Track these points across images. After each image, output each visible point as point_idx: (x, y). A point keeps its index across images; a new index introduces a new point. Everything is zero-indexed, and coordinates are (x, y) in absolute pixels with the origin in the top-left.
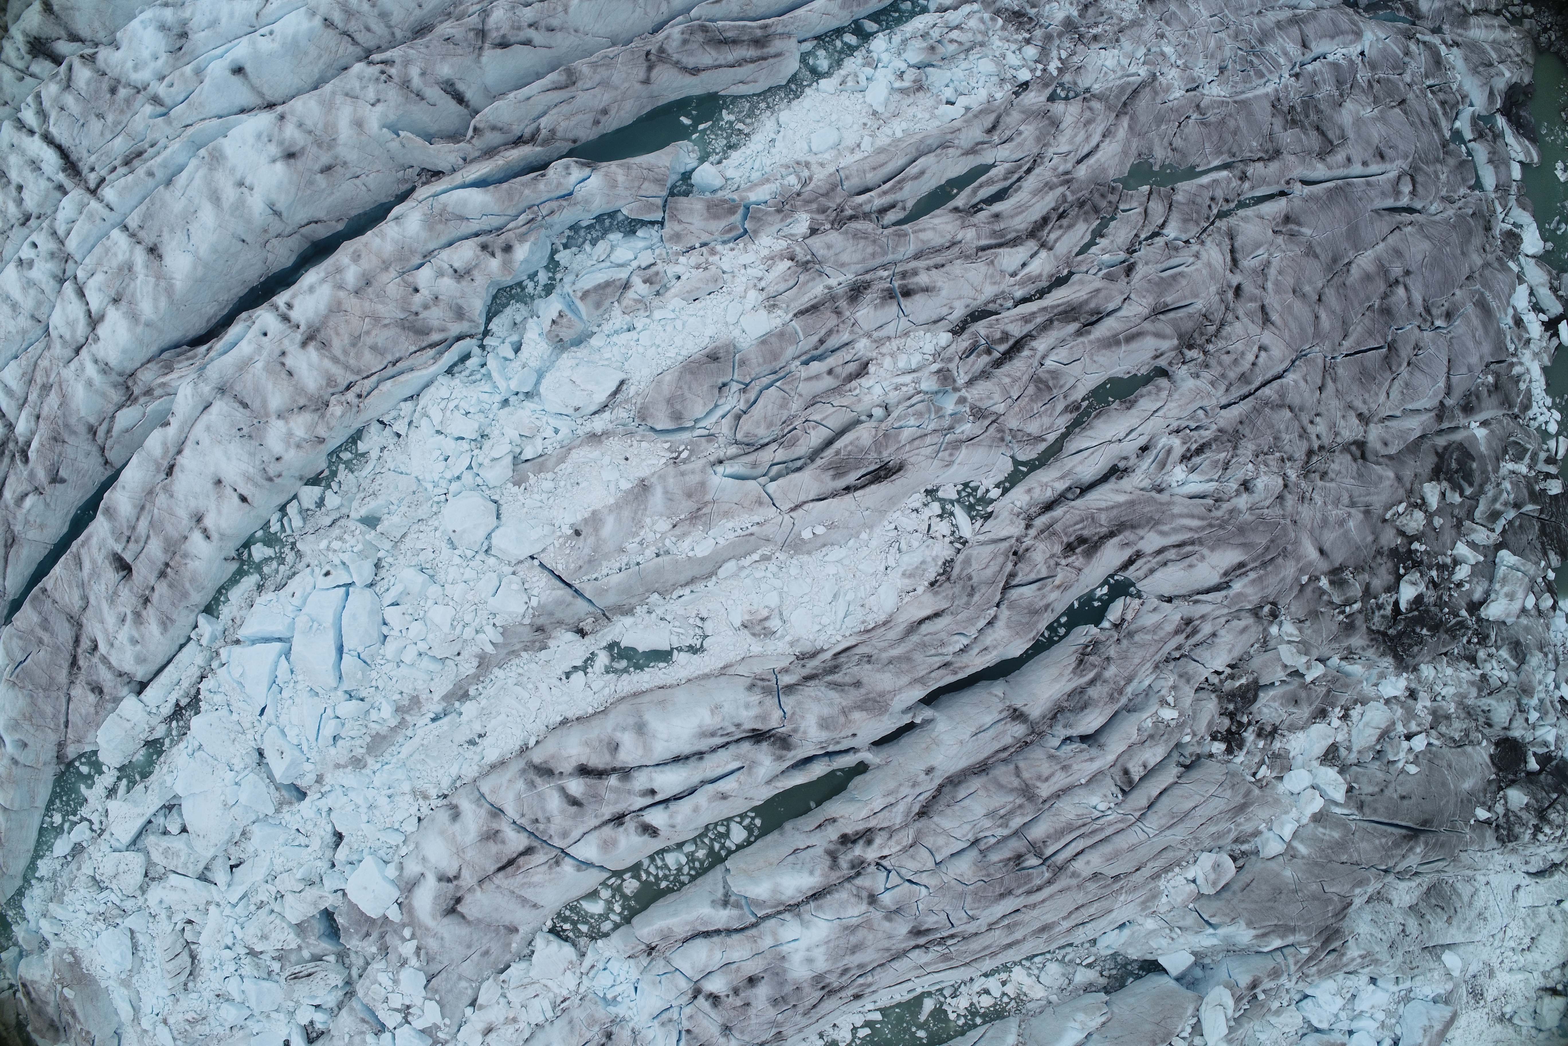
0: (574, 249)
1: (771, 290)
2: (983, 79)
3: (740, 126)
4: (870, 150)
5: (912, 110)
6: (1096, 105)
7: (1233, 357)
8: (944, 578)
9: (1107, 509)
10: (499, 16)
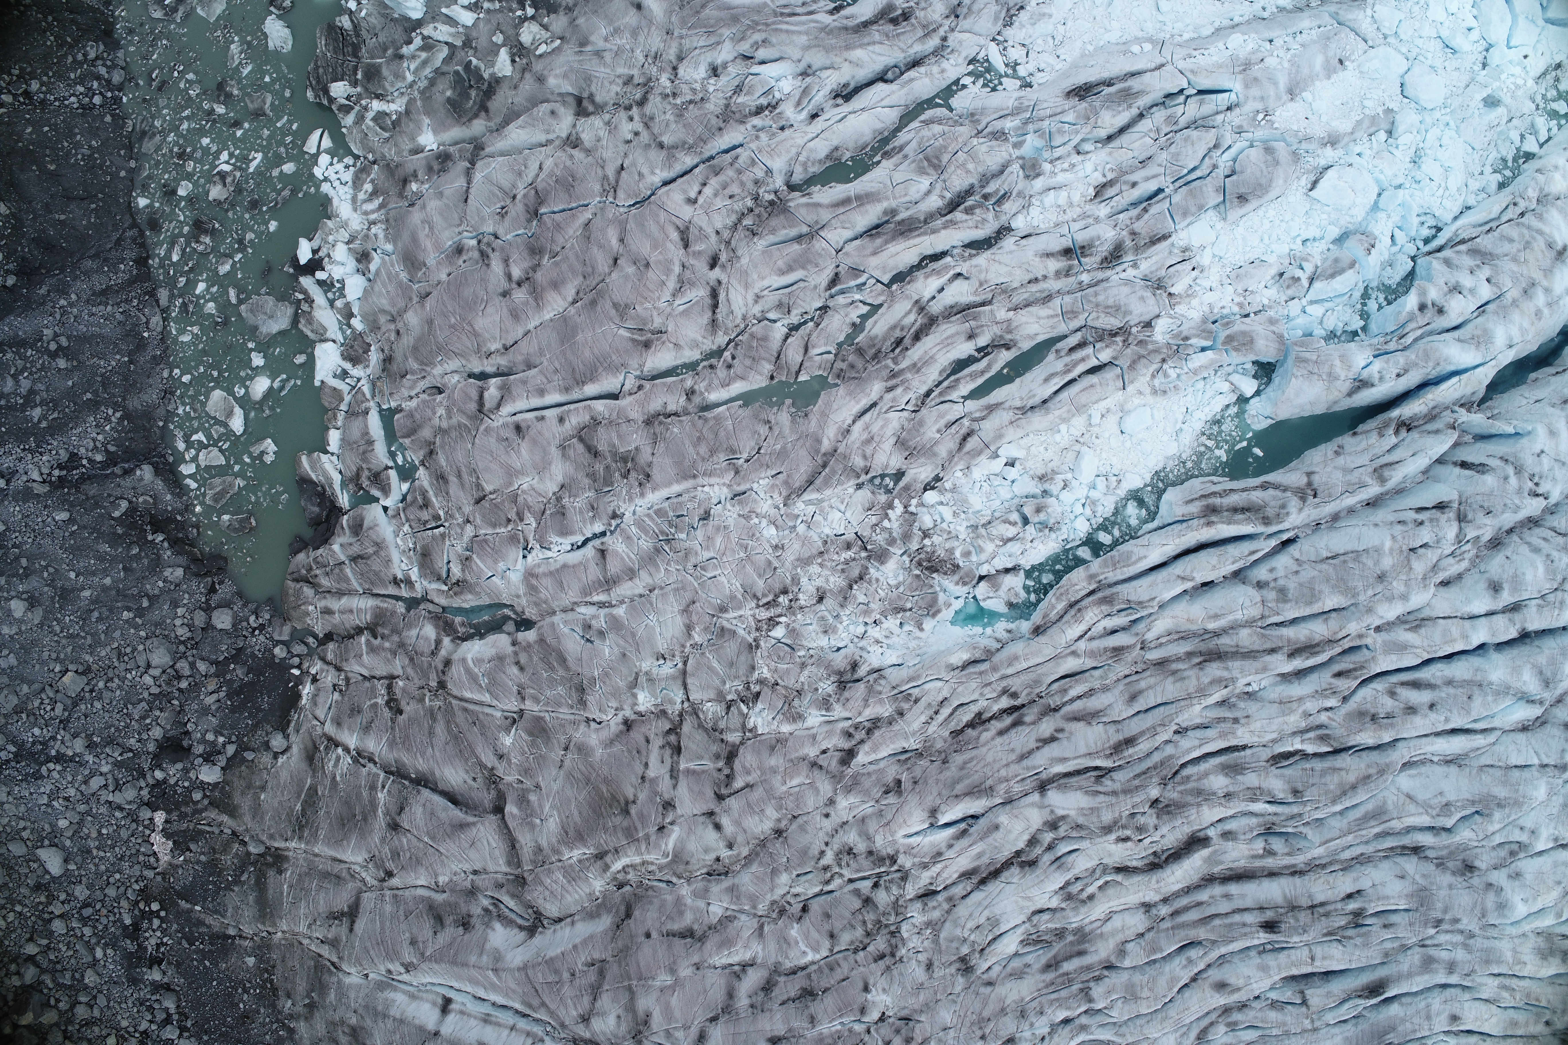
0: (1349, 329)
1: (1188, 266)
2: (977, 490)
3: (1210, 443)
4: (1091, 411)
5: (1048, 455)
6: (858, 462)
7: (728, 192)
8: (1012, 12)
9: (874, 43)
10: (1451, 531)
